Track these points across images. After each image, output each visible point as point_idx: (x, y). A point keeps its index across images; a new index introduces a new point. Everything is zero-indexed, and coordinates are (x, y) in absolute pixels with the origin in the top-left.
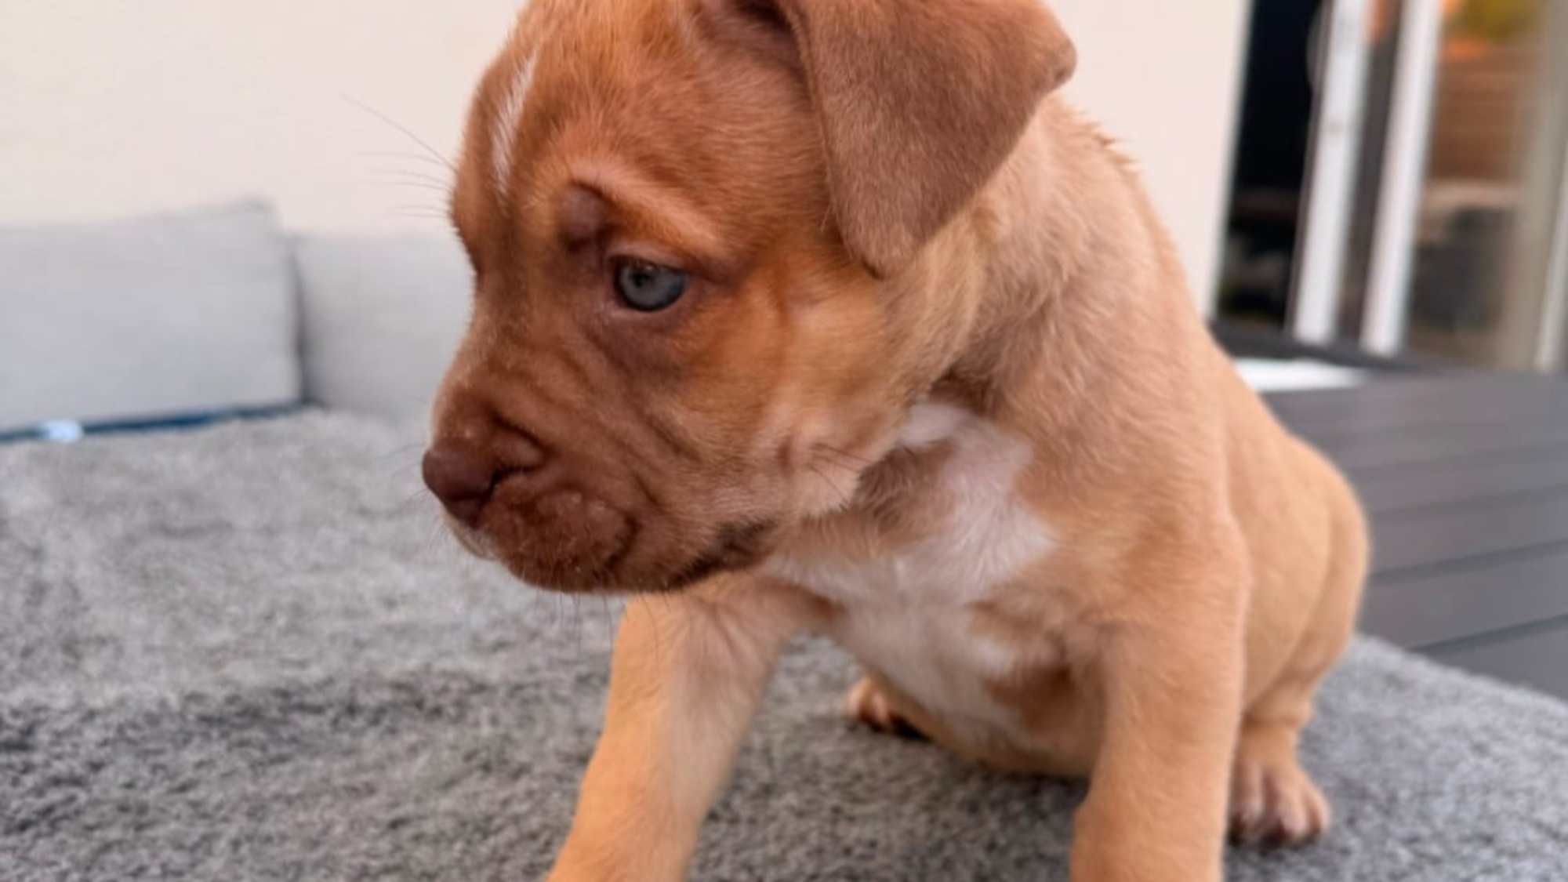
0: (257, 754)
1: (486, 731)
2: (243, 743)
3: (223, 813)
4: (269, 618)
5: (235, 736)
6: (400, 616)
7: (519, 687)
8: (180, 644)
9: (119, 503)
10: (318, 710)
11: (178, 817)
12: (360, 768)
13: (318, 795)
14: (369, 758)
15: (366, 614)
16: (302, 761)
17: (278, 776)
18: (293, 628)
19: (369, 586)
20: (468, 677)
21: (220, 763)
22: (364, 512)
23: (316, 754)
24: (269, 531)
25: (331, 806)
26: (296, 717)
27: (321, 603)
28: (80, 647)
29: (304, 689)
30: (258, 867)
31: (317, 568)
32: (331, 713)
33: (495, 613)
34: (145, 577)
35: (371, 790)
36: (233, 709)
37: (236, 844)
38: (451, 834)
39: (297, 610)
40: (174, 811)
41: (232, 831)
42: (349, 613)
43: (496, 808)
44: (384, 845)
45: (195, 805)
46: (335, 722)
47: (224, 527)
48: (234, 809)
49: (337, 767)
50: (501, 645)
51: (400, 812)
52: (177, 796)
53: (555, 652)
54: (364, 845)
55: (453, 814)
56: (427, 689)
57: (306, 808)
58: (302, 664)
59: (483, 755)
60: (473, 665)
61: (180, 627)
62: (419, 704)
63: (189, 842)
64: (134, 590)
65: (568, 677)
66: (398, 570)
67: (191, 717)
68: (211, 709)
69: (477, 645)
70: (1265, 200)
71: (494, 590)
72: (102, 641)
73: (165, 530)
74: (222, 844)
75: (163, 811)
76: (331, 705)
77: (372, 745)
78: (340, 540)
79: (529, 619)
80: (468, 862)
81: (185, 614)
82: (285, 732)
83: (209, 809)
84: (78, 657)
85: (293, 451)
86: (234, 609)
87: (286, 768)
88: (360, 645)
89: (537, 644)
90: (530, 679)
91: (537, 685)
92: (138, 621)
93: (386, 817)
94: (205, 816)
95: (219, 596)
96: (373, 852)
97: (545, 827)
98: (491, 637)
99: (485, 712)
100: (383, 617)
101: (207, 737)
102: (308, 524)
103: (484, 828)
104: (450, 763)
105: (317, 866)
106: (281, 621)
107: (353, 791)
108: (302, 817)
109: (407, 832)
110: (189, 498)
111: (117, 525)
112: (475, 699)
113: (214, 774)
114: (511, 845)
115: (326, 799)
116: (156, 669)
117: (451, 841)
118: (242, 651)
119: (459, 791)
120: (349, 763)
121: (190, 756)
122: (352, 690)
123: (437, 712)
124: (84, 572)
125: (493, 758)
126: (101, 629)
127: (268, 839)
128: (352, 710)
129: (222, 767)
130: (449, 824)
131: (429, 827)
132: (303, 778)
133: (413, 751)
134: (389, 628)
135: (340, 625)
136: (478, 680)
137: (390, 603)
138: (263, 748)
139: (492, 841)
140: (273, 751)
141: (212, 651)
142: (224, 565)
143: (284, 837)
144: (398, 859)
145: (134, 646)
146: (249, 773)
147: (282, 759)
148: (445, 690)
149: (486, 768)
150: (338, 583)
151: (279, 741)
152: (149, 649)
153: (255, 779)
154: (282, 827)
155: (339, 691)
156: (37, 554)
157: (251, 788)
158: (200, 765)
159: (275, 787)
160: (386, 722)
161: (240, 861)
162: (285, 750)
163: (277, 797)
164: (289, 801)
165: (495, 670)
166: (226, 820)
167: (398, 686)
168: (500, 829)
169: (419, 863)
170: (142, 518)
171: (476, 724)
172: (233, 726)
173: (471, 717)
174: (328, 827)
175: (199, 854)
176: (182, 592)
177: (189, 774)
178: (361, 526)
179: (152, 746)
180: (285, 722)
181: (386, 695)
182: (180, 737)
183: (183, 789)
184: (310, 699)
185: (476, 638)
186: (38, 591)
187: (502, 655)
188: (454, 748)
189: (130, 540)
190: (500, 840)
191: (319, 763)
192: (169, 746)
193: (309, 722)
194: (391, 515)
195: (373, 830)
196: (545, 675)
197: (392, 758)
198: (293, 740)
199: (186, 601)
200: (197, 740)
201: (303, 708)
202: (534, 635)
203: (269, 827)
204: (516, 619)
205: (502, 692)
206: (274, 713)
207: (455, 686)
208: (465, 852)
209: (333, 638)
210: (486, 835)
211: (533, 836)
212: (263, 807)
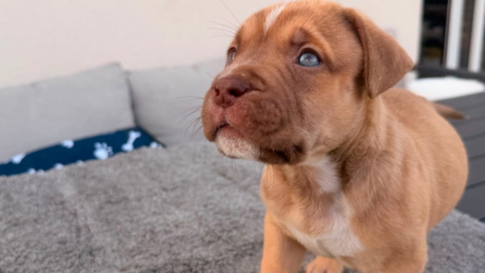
4: (144, 236)
6: (180, 232)
7: (218, 261)
8: (121, 248)
9: (95, 192)
15: (170, 232)
18: (152, 239)
19: (171, 218)
20: (203, 258)
22: (165, 190)
24: (139, 199)
28: (95, 253)
31: (155, 214)
33: (207, 229)
34: (108, 222)
39: (152, 232)
42: (167, 232)
47: (126, 199)
50: (210, 242)
53: (227, 246)
56: (192, 264)
61: (120, 241)
64: (105, 228)
65: (231, 255)
66: (177, 212)
69: (204, 243)
72: (99, 249)
73: (111, 203)
78: (159, 201)
79: (217, 231)
84: (94, 256)
85: (141, 165)
86: (134, 233)
88: (171, 245)
89: (221, 242)
90: (221, 258)
91: (223, 259)
92: (109, 240)
95: (129, 229)
98: (207, 239)
100: (176, 233)
106: (148, 236)
110: (115, 188)
111: (96, 201)
112: (206, 267)
124: (90, 221)
126: (98, 244)
134: (178, 237)
135: (165, 237)
136: (206, 259)
137: (177, 227)
141: (131, 251)
142: (129, 215)
145: (109, 250)
148: (197, 264)
152: (113, 251)
156: (75, 215)
165: (210, 255)
170: (103, 197)
176: (119, 227)
178: (164, 195)
185: (203, 240)
186: (79, 230)
187: (211, 247)
189: (101, 207)
196: (225, 256)
199: (120, 231)
202: (219, 238)
205: (213, 263)
207: (200, 263)
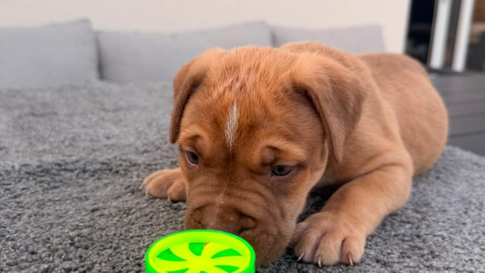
0: (46, 186)
1: (135, 179)
2: (42, 182)
3: (27, 206)
4: (63, 142)
5: (39, 179)
6: (110, 142)
7: (149, 165)
8: (29, 150)
9: (20, 107)
10: (72, 171)
11: (11, 207)
12: (84, 191)
13: (66, 200)
14: (88, 188)
15: (98, 141)
16: (63, 188)
17: (53, 193)
18: (71, 145)
19: (101, 132)
20: (130, 162)
21: (31, 189)
22: (104, 110)
23: (69, 186)
24: (70, 115)
25: (70, 204)
26: (63, 173)
27: (83, 137)
29: (67, 163)
30: (35, 225)
31: (84, 127)
32: (76, 172)
33: (145, 141)
34: (22, 128)
35: (87, 199)
36: (39, 170)
37: (30, 216)
38: (114, 215)
39: (73, 139)
40: (10, 205)
41: (30, 212)
42: (92, 141)
43: (134, 206)
44: (87, 218)
45: (18, 203)
46: (78, 175)
47: (54, 114)
48: (33, 204)
49: (75, 191)
50: (146, 151)
51: (96, 206)
52: (12, 200)
53: (164, 154)
54: (79, 218)
55: (116, 207)
56: (113, 165)
57: (60, 204)
58: (70, 156)
59: (132, 188)
60: (133, 157)
61: (31, 144)
62: (110, 170)
63: (12, 216)
64: (17, 133)
66: (113, 128)
67: (22, 172)
68: (30, 170)
69: (137, 152)
70: (420, 27)
71: (146, 134)
73: (34, 115)
74: (25, 217)
75: (6, 205)
76: (76, 169)
77: (90, 183)
78: (95, 118)
79: (157, 143)
80: (118, 224)
81: (33, 140)
82: (57, 178)
83: (23, 205)
86: (51, 139)
87: (56, 191)
88: (94, 150)
89: (159, 151)
90: (154, 162)
91: (156, 165)
93: (91, 208)
94: (21, 207)
95: (47, 135)
96: (82, 221)
97: (151, 212)
98: (142, 149)
99: (135, 173)
100: (105, 142)
101: (28, 179)
102: (84, 114)
103: (128, 212)
104: (120, 190)
105: (59, 224)
106: (67, 143)
107: (80, 199)
108: (58, 208)
109: (98, 213)
110: (44, 105)
111: (16, 113)
112: (132, 169)
113: (29, 192)
114: (137, 218)
115: (69, 202)
116: (18, 158)
117: (114, 217)
118: (50, 152)
119: (121, 200)
120: (79, 189)
121: (21, 186)
122: (85, 164)
123: (117, 172)
125: (135, 189)
127: (43, 215)
128: (84, 171)
129: (32, 190)
130: (113, 211)
131: (106, 212)
132: (62, 194)
133: (106, 185)
134: (106, 146)
135: (88, 144)
136: (133, 162)
137: (108, 138)
138: (49, 184)
139: (130, 217)
140: (52, 185)
141: (39, 152)
142: (51, 125)
143: (49, 215)
144: (92, 223)
145: (12, 150)
146: (42, 192)
147: (55, 187)
148: (121, 165)
149: (133, 192)
150: (91, 132)
151: (55, 181)
152: (17, 152)
153: (43, 194)
154: (49, 211)
155: (80, 165)
157: (41, 197)
158: (24, 189)
159: (50, 197)
160: (97, 176)
161: (29, 223)
162: (57, 184)
163: (50, 200)
164: (55, 202)
165: (141, 159)
166: (28, 208)
167: (103, 163)
168: (134, 213)
169: (99, 224)
170: (26, 111)
171: (132, 177)
172: (39, 176)
173: (129, 174)
174: (68, 211)
175: (16, 220)
176: (34, 133)
177: (19, 192)
178: (103, 114)
179: (6, 182)
180: (58, 175)
181: (98, 166)
182: (17, 180)
183: (15, 197)
184: (68, 167)
185: (137, 149)
187: (146, 155)
188: (122, 185)
189: (20, 117)
190: (134, 216)
191: (69, 189)
192: (13, 183)
193: (68, 175)
194: (114, 111)
195: (84, 213)
197: (97, 188)
198: (61, 181)
199: (35, 137)
200: (24, 180)
201: (65, 170)
202: (158, 148)
203: (45, 211)
204: (153, 143)
205: (143, 167)
206: (54, 171)
207: (124, 164)
208: (118, 221)
209: (84, 149)
210: (128, 215)
211: (147, 215)
212: (44, 204)
